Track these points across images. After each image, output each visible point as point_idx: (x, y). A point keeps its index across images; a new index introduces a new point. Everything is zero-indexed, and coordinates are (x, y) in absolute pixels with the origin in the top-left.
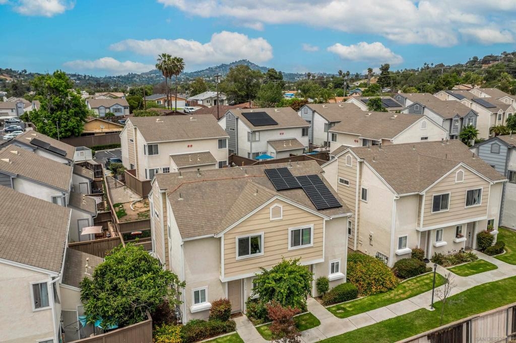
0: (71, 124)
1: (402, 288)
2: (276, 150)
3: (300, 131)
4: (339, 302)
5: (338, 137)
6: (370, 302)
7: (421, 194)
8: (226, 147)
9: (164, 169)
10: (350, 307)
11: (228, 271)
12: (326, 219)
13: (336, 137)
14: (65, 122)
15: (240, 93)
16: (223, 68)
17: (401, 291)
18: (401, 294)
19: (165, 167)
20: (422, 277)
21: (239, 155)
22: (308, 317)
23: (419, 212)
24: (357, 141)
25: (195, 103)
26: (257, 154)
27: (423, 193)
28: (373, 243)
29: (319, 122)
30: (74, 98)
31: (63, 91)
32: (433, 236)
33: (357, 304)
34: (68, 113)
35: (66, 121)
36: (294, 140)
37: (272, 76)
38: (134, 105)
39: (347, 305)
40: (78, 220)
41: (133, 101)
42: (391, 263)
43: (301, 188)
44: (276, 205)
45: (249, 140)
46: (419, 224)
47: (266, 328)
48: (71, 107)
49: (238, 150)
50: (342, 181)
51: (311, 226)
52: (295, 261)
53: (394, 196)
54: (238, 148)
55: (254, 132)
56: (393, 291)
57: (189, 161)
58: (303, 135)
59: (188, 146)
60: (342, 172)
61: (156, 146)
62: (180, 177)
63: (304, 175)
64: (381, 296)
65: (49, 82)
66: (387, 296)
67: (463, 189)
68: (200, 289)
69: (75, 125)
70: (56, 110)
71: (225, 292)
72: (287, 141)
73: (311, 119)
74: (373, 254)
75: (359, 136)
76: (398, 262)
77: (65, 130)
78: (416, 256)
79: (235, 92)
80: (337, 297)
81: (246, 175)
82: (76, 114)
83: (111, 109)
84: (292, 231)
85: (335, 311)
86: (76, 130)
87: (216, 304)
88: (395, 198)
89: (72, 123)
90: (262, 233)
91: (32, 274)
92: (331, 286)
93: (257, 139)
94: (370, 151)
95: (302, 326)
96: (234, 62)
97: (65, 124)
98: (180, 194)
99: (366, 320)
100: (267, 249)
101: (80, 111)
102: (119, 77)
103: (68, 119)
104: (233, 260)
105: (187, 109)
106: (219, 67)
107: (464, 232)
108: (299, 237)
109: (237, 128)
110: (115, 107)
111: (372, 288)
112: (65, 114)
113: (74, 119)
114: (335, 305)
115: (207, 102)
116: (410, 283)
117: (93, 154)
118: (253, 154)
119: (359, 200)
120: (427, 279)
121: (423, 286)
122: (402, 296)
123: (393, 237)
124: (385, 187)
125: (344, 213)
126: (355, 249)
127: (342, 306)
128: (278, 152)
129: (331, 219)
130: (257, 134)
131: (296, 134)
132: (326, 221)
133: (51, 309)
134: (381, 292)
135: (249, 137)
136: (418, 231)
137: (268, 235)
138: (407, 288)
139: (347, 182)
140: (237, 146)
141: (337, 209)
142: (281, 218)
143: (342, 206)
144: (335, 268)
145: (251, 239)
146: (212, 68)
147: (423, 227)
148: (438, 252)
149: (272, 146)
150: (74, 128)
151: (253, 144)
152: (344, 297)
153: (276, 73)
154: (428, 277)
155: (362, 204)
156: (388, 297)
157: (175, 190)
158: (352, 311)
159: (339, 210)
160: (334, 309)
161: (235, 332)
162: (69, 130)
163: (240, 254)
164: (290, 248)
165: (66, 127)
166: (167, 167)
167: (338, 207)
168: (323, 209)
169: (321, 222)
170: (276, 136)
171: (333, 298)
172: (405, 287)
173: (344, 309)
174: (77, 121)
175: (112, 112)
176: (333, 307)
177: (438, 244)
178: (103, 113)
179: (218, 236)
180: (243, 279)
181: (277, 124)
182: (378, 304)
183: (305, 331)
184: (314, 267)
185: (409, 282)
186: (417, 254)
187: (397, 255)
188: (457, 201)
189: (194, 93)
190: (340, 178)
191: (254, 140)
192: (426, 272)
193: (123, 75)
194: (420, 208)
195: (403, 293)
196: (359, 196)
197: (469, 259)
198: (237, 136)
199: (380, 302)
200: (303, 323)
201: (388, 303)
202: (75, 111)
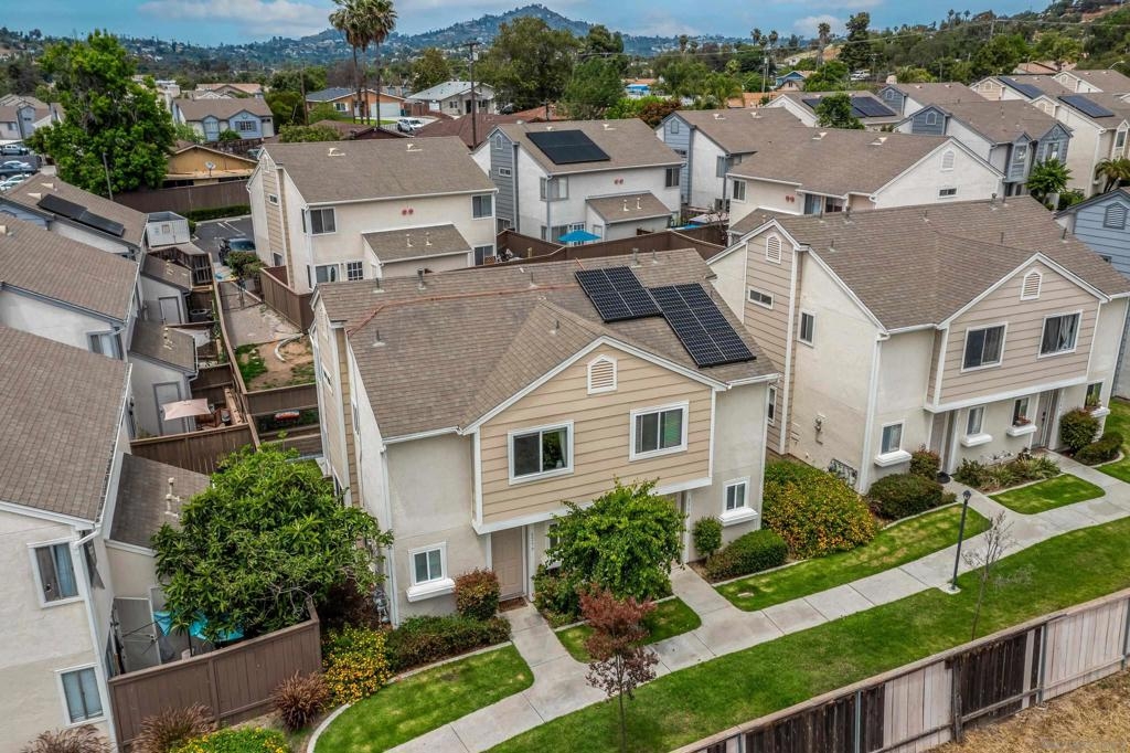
0: (136, 160)
1: (886, 542)
2: (605, 220)
3: (661, 176)
4: (745, 574)
5: (749, 191)
6: (815, 574)
7: (939, 327)
8: (490, 213)
9: (349, 265)
10: (768, 585)
11: (491, 508)
12: (718, 388)
13: (743, 188)
14: (123, 155)
15: (525, 85)
16: (488, 24)
17: (884, 549)
18: (885, 554)
19: (351, 261)
20: (933, 517)
21: (522, 232)
22: (672, 608)
23: (933, 369)
24: (793, 200)
25: (422, 109)
26: (563, 230)
27: (945, 325)
28: (823, 438)
29: (706, 153)
30: (141, 98)
31: (113, 81)
32: (961, 426)
33: (784, 579)
34: (129, 134)
35: (126, 153)
36: (647, 196)
37: (599, 43)
39: (762, 580)
40: (155, 386)
41: (282, 105)
42: (863, 486)
43: (660, 315)
44: (601, 357)
45: (543, 197)
46: (930, 397)
47: (578, 633)
48: (135, 118)
49: (518, 220)
50: (755, 295)
51: (683, 405)
52: (645, 488)
53: (877, 332)
54: (518, 216)
55: (556, 178)
56: (865, 549)
57: (405, 246)
58: (669, 184)
59: (404, 212)
60: (756, 274)
61: (330, 212)
62: (376, 292)
63: (668, 284)
64: (838, 559)
65: (80, 58)
66: (851, 560)
67: (1039, 315)
68: (427, 549)
69: (146, 162)
70: (102, 127)
71: (485, 556)
72: (631, 197)
73: (686, 148)
74: (823, 464)
75: (797, 187)
76: (879, 482)
77: (125, 173)
78: (920, 468)
79: (514, 83)
80: (739, 562)
81: (533, 286)
82: (147, 136)
83: (232, 122)
84: (639, 418)
85: (734, 593)
86: (150, 173)
87: (465, 582)
88: (879, 338)
89: (142, 155)
90: (569, 423)
91: (31, 525)
92: (726, 538)
93: (562, 195)
94: (823, 225)
95: (660, 628)
96: (513, 10)
97: (123, 160)
98: (378, 332)
99: (804, 615)
100: (581, 460)
101: (156, 129)
102: (251, 47)
103: (130, 149)
104: (502, 486)
105: (405, 122)
106: (478, 23)
107: (1032, 413)
108: (655, 431)
109: (516, 168)
110: (239, 119)
111: (818, 542)
112: (122, 137)
113: (144, 147)
114: (733, 580)
115: (452, 107)
116: (903, 531)
117: (192, 230)
118: (553, 229)
119: (795, 341)
120: (944, 520)
121: (935, 536)
122: (887, 560)
123: (869, 427)
124: (857, 311)
125: (760, 373)
126: (782, 452)
127: (751, 582)
128: (610, 226)
129: (730, 387)
130: (562, 182)
131: (653, 183)
132: (717, 393)
133: (83, 602)
134: (839, 551)
135: (542, 189)
136: (927, 413)
137: (582, 426)
138: (898, 542)
139: (767, 300)
140: (518, 211)
141: (745, 365)
142: (614, 388)
143: (755, 358)
144: (735, 497)
145: (544, 435)
146: (462, 26)
147: (940, 403)
148: (971, 458)
149: (594, 209)
150: (145, 169)
151: (554, 207)
152: (755, 563)
153: (608, 36)
154: (947, 515)
155: (801, 350)
156: (854, 561)
157: (368, 321)
158: (773, 593)
159: (749, 367)
160: (731, 589)
161: (508, 644)
162: (133, 174)
163: (519, 471)
164: (633, 456)
165: (126, 165)
166: (358, 260)
167: (746, 361)
168: (711, 366)
169: (705, 395)
170: (606, 187)
171: (729, 566)
172: (892, 539)
173: (754, 589)
174: (152, 152)
175: (233, 129)
176: (729, 585)
177: (972, 441)
178: (213, 131)
179: (466, 432)
180: (526, 526)
181: (607, 159)
182: (833, 580)
183: (666, 641)
184: (689, 496)
185: (903, 527)
186: (923, 464)
187: (877, 467)
188: (1021, 342)
189: (422, 85)
190: (751, 288)
191: (555, 196)
192: (942, 504)
193: (260, 42)
194: (935, 360)
195: (890, 554)
196: (795, 333)
197: (1039, 474)
198: (517, 187)
199: (835, 573)
200: (663, 621)
201: (855, 575)
202: (145, 129)
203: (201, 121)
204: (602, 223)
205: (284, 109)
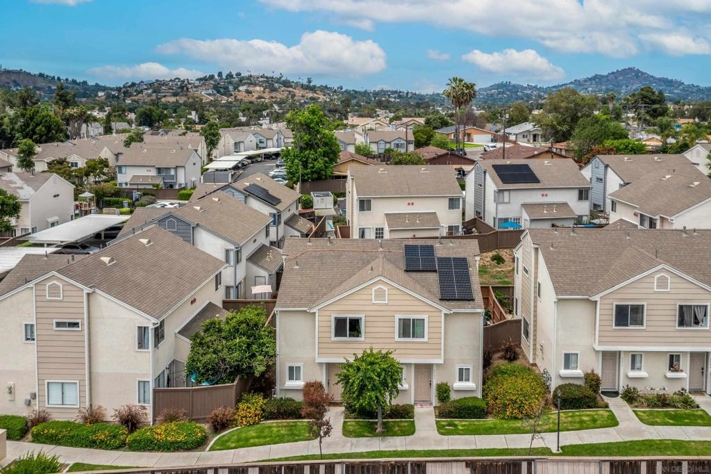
1: (544, 420)
2: (530, 217)
3: (575, 193)
4: (455, 417)
5: (618, 207)
6: (492, 426)
7: (592, 299)
8: (459, 208)
9: (377, 229)
10: (463, 426)
11: (322, 351)
12: (445, 311)
13: (615, 206)
15: (559, 128)
16: (597, 80)
19: (378, 227)
22: (406, 424)
23: (595, 324)
24: (637, 216)
25: (505, 139)
26: (506, 220)
27: (596, 298)
29: (613, 182)
30: (324, 136)
31: (313, 128)
32: (625, 363)
33: (474, 425)
34: (316, 153)
35: (313, 162)
38: (421, 139)
39: (461, 423)
41: (421, 135)
42: (553, 386)
43: (435, 271)
44: (380, 286)
45: (495, 201)
46: (595, 340)
47: (353, 423)
48: (321, 145)
49: (485, 212)
51: (425, 317)
53: (555, 296)
54: (484, 210)
55: (503, 191)
57: (405, 222)
58: (580, 199)
59: (409, 204)
60: (525, 257)
61: (369, 201)
63: (448, 256)
64: (512, 422)
65: (300, 118)
67: (672, 302)
68: (295, 365)
69: (322, 166)
70: (306, 149)
72: (550, 205)
73: (602, 176)
75: (637, 208)
77: (312, 172)
81: (381, 249)
82: (325, 154)
83: (393, 143)
84: (400, 319)
85: (444, 426)
86: (323, 172)
88: (555, 300)
89: (319, 164)
90: (362, 316)
93: (506, 200)
95: (393, 431)
97: (312, 165)
99: (466, 443)
100: (368, 335)
103: (315, 160)
104: (328, 340)
107: (685, 363)
108: (409, 328)
109: (485, 184)
110: (396, 142)
111: (506, 411)
113: (322, 159)
115: (524, 137)
117: (335, 202)
118: (499, 219)
120: (589, 416)
121: (574, 423)
122: (537, 428)
123: (554, 351)
124: (550, 284)
126: (531, 362)
127: (456, 423)
128: (532, 220)
129: (454, 312)
130: (506, 194)
131: (569, 197)
132: (445, 314)
133: (149, 352)
134: (516, 418)
135: (495, 197)
136: (595, 350)
137: (368, 319)
139: (527, 272)
140: (484, 207)
141: (467, 302)
142: (386, 302)
143: (473, 300)
144: (464, 375)
145: (350, 320)
147: (599, 345)
149: (526, 210)
150: (321, 170)
151: (500, 207)
152: (462, 413)
153: (653, 93)
154: (593, 414)
155: (538, 303)
156: (519, 425)
157: (296, 257)
158: (461, 430)
159: (469, 304)
160: (443, 423)
162: (316, 172)
163: (336, 335)
164: (397, 339)
165: (313, 168)
166: (381, 227)
167: (469, 300)
168: (448, 300)
169: (438, 314)
170: (535, 198)
173: (455, 426)
174: (326, 162)
175: (392, 147)
176: (444, 421)
179: (312, 311)
181: (538, 182)
182: (498, 431)
183: (390, 437)
184: (435, 368)
185: (562, 414)
186: (592, 381)
187: (560, 377)
188: (660, 316)
190: (523, 265)
191: (501, 201)
192: (597, 408)
194: (595, 318)
197: (679, 405)
198: (485, 194)
199: (503, 428)
200: (397, 429)
201: (512, 431)
202: (324, 151)
203: (377, 143)
204: (528, 218)
205: (422, 137)
